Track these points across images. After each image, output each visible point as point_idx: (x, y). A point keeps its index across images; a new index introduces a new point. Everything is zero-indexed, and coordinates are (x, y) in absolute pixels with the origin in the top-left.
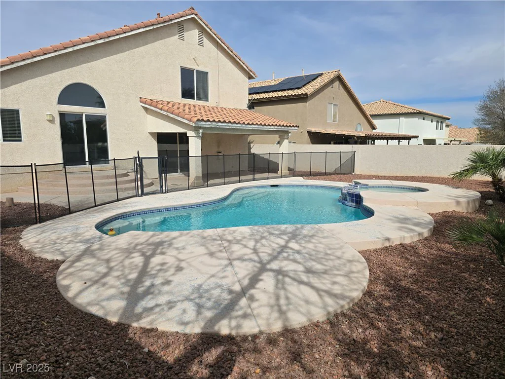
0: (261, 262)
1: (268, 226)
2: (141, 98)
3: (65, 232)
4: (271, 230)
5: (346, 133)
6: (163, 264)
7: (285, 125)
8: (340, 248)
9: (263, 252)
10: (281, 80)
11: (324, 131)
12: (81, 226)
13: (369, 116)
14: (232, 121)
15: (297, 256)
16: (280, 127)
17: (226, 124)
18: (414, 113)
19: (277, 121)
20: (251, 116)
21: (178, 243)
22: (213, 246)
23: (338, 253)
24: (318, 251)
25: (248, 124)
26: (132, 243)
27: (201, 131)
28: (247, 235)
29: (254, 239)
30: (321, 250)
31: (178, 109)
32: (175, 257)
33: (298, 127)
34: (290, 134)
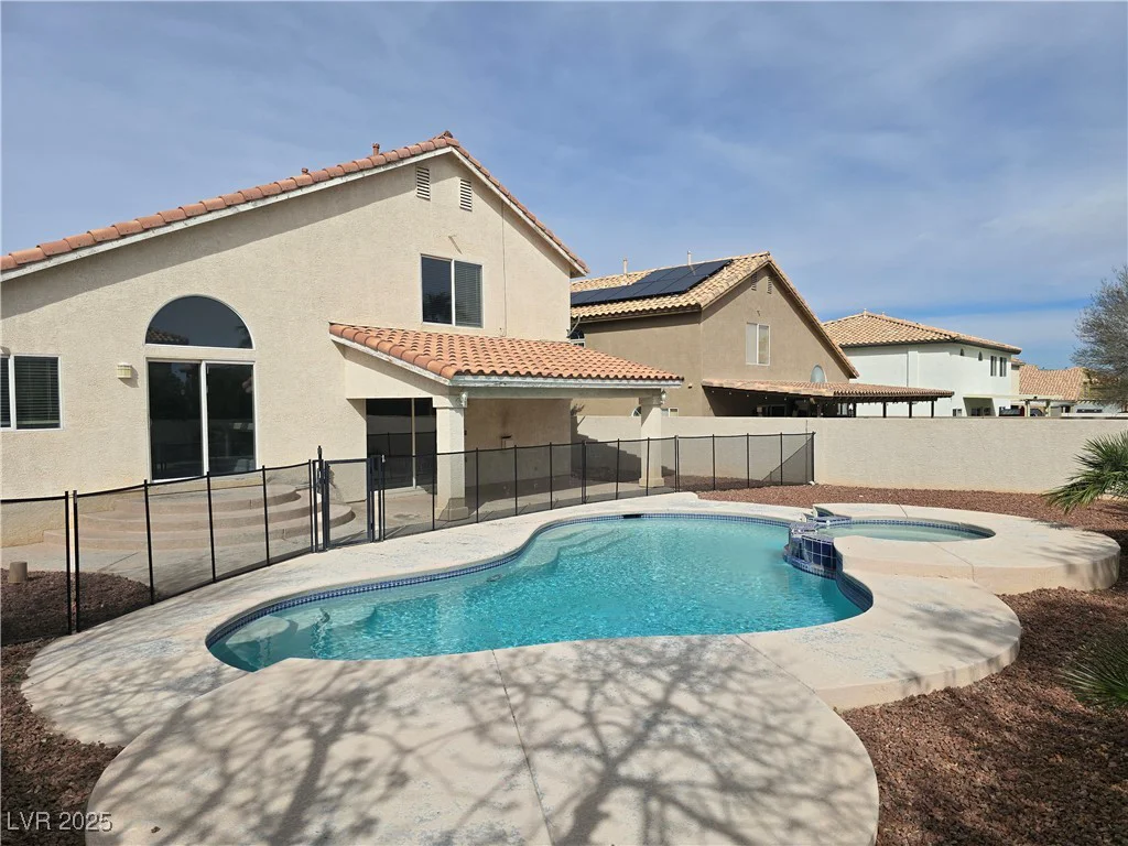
0: (603, 756)
1: (621, 642)
2: (332, 324)
3: (133, 659)
4: (629, 654)
5: (790, 390)
6: (358, 764)
7: (652, 377)
8: (800, 710)
9: (608, 723)
10: (641, 274)
11: (739, 384)
12: (175, 639)
13: (840, 350)
14: (534, 372)
15: (695, 735)
16: (641, 382)
17: (520, 379)
18: (939, 342)
19: (634, 369)
20: (575, 357)
21: (400, 697)
22: (484, 703)
23: (798, 726)
24: (745, 719)
25: (571, 377)
26: (288, 696)
27: (464, 396)
28: (569, 669)
29: (587, 681)
30: (754, 714)
31: (415, 346)
32: (390, 739)
33: (683, 379)
34: (664, 396)
